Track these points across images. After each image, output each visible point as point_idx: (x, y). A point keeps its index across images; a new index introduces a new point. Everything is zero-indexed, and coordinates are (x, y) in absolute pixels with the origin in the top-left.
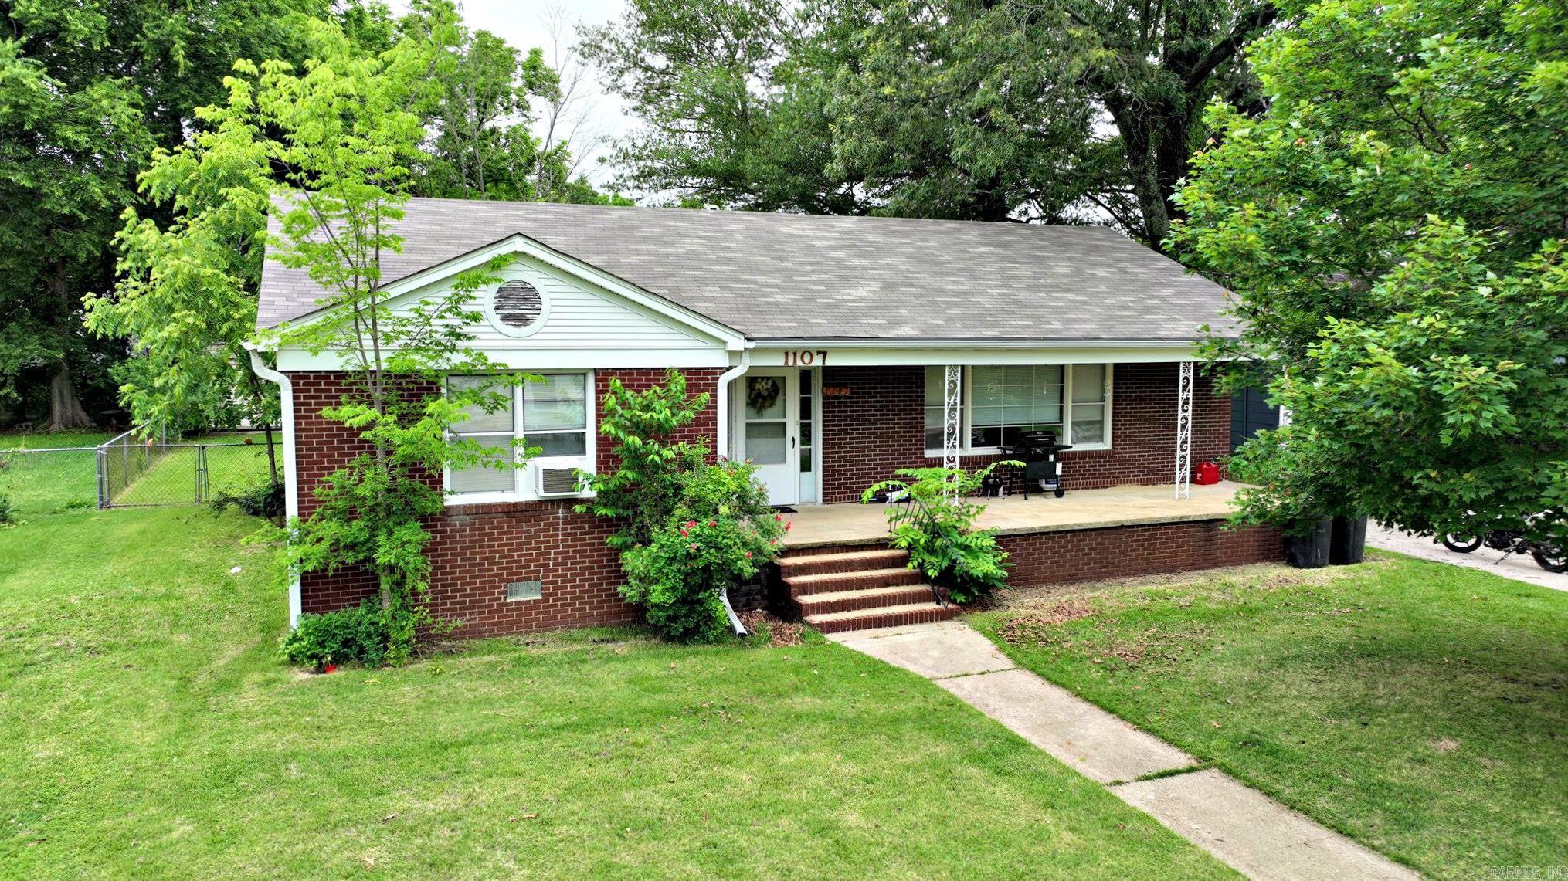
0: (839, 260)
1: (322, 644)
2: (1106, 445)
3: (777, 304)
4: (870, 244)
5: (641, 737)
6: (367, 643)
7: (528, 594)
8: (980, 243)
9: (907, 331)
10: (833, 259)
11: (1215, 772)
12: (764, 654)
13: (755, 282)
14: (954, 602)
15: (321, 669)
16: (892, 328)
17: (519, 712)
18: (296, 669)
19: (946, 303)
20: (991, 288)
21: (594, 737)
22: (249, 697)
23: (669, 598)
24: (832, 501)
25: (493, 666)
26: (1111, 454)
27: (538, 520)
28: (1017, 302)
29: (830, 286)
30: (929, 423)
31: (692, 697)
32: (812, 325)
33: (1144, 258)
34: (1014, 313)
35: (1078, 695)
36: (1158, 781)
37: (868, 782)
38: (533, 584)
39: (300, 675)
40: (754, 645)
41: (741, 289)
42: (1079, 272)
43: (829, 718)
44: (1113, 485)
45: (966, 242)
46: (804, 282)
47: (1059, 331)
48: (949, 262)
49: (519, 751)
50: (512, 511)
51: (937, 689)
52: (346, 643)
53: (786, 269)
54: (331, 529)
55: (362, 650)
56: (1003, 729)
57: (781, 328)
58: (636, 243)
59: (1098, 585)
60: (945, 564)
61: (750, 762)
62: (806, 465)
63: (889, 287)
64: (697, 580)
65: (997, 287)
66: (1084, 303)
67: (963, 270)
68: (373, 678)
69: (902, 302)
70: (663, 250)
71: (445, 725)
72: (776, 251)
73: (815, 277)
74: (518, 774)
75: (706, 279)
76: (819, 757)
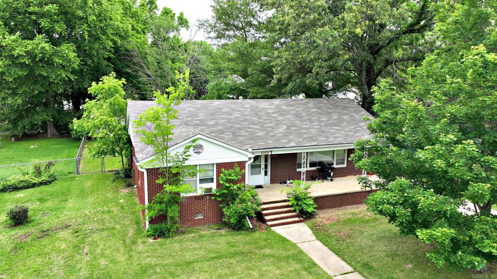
0: (275, 117)
1: (155, 233)
2: (345, 165)
3: (259, 136)
4: (284, 110)
5: (232, 262)
6: (165, 233)
7: (200, 217)
8: (313, 108)
9: (293, 144)
10: (274, 117)
11: (357, 273)
12: (257, 235)
13: (253, 128)
14: (302, 217)
15: (155, 239)
16: (289, 143)
17: (202, 253)
18: (149, 238)
19: (303, 132)
20: (315, 125)
21: (221, 261)
22: (141, 247)
23: (235, 221)
24: (273, 183)
25: (194, 237)
26: (346, 168)
27: (202, 199)
28: (322, 131)
29: (273, 128)
30: (298, 162)
31: (241, 248)
32: (269, 143)
33: (358, 110)
34: (321, 135)
35: (330, 249)
36: (344, 275)
37: (282, 275)
38: (201, 214)
39: (151, 240)
40: (255, 231)
41: (250, 131)
42: (340, 117)
43: (273, 256)
44: (347, 176)
45: (310, 108)
46: (266, 127)
47: (332, 141)
48: (304, 116)
49: (205, 265)
50: (196, 198)
51: (298, 247)
52: (160, 232)
53: (261, 122)
54: (158, 207)
55: (164, 234)
56: (312, 260)
57: (261, 145)
58: (222, 115)
59: (340, 208)
60: (301, 208)
61: (256, 269)
62: (266, 174)
63: (288, 128)
64: (241, 217)
65: (317, 125)
66: (340, 130)
67: (308, 119)
68: (168, 241)
69: (291, 133)
70: (229, 117)
71: (187, 256)
72: (259, 115)
73: (269, 125)
74: (206, 272)
75: (241, 128)
76: (271, 268)
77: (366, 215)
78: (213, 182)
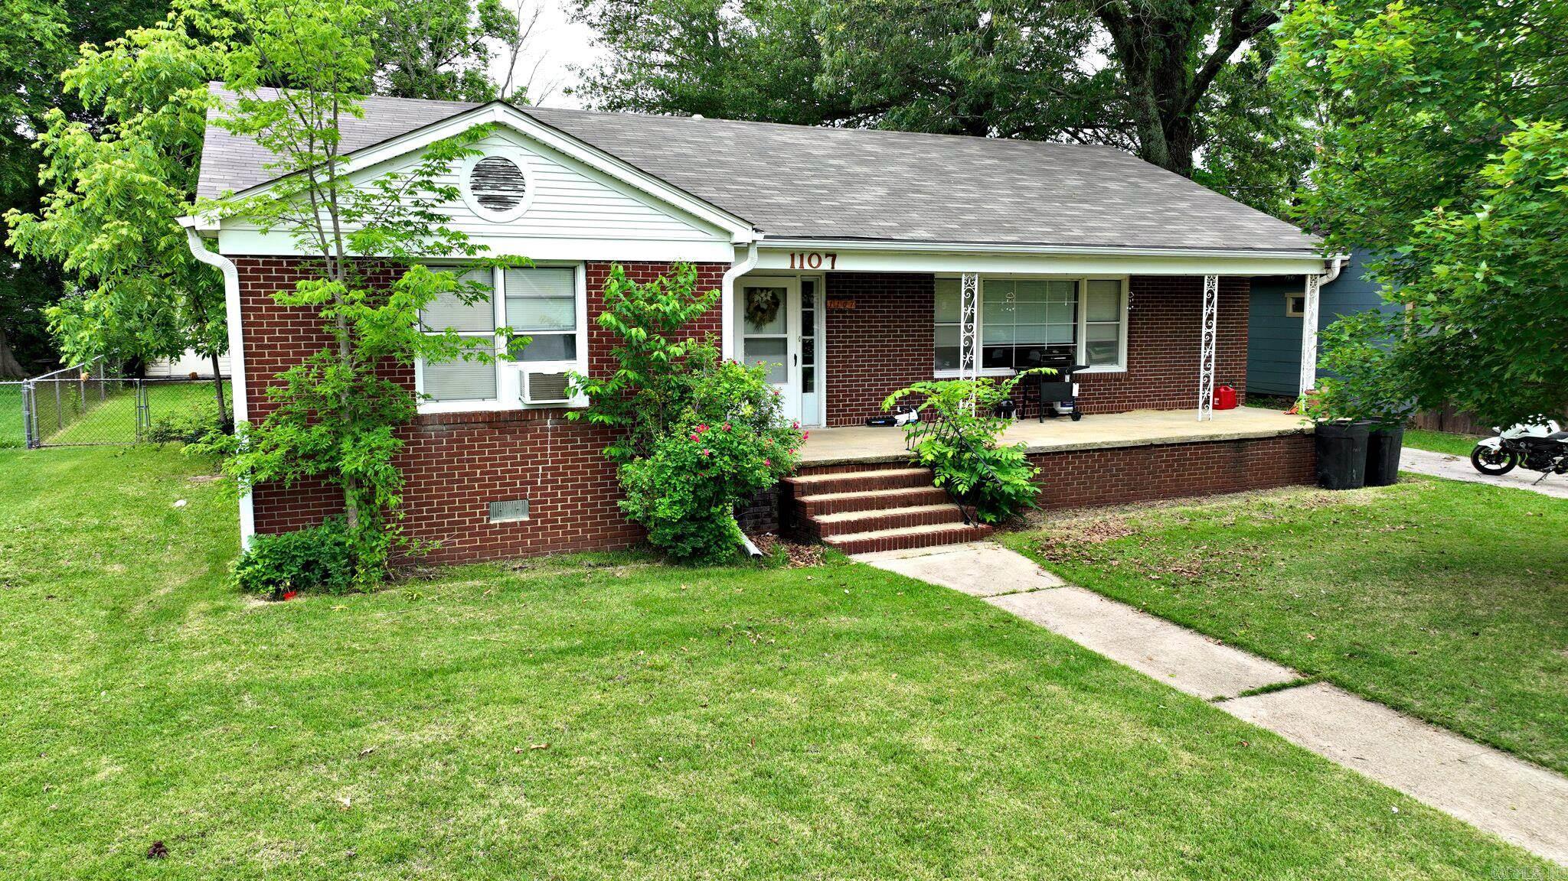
0: (840, 167)
1: (279, 568)
2: (1121, 367)
3: (779, 206)
4: (870, 154)
5: (659, 659)
6: (331, 566)
7: (514, 515)
8: (983, 156)
9: (922, 234)
10: (831, 166)
11: (1325, 686)
12: (784, 575)
13: (754, 185)
14: (983, 521)
15: (278, 596)
16: (906, 231)
17: (512, 636)
18: (249, 597)
19: (958, 209)
20: (1002, 196)
21: (605, 660)
22: (195, 626)
23: (678, 513)
24: (837, 424)
25: (478, 591)
26: (1127, 376)
27: (524, 431)
28: (1032, 210)
29: (833, 190)
30: (940, 341)
31: (711, 618)
32: (818, 226)
33: (1154, 174)
34: (1030, 220)
35: (1145, 610)
36: (1265, 697)
37: (937, 702)
38: (519, 503)
39: (253, 603)
40: (771, 566)
41: (738, 190)
42: (1091, 185)
43: (874, 636)
44: (1129, 409)
45: (971, 155)
46: (805, 186)
47: (1081, 238)
48: (955, 172)
49: (515, 678)
50: (494, 420)
51: (987, 607)
52: (307, 566)
53: (784, 174)
55: (326, 574)
56: (1075, 646)
57: (786, 228)
58: (619, 145)
60: (974, 480)
61: (792, 684)
62: (807, 386)
63: (895, 193)
64: (707, 493)
65: (1008, 196)
66: (1102, 213)
67: (970, 180)
68: (339, 605)
69: (912, 206)
70: (650, 152)
71: (427, 652)
72: (771, 157)
73: (816, 182)
74: (517, 701)
75: (699, 180)
76: (873, 676)
77: (1250, 517)
78: (572, 354)
